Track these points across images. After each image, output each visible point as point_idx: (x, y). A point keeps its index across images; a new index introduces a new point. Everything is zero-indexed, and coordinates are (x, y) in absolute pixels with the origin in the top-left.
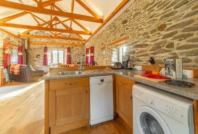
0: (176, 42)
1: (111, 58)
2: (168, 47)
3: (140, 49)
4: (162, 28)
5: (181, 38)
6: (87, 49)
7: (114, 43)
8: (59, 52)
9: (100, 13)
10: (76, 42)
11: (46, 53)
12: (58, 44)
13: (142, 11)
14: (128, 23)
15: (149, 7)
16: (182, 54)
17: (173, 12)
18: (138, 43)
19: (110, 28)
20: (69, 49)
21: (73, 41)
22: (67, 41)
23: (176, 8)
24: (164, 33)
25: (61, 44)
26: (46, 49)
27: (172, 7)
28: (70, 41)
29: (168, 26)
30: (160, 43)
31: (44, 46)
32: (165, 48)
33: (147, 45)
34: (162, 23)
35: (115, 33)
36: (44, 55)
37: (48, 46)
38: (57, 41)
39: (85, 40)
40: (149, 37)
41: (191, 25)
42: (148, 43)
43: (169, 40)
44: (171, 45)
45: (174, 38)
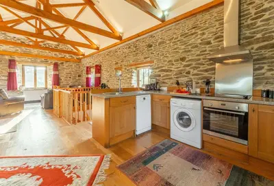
0: (192, 70)
1: (130, 81)
2: (187, 73)
3: (165, 73)
4: (183, 59)
5: (195, 68)
6: (87, 67)
7: (136, 65)
8: (38, 69)
9: (119, 29)
10: (67, 55)
11: (12, 71)
12: (36, 56)
13: (168, 42)
14: (152, 48)
15: (174, 40)
16: (194, 78)
17: (189, 51)
18: (164, 68)
19: (129, 48)
20: (56, 66)
21: (63, 55)
22: (53, 54)
23: (192, 48)
24: (184, 63)
25: (42, 57)
26: (12, 64)
27: (190, 47)
28: (57, 53)
29: (187, 59)
30: (182, 70)
31: (7, 58)
32: (184, 74)
33: (171, 71)
34: (183, 55)
35: (137, 54)
36: (10, 73)
37: (17, 59)
38: (35, 51)
39: (83, 55)
40: (173, 64)
41: (199, 62)
42: (173, 69)
43: (188, 69)
44: (188, 73)
45: (191, 68)
